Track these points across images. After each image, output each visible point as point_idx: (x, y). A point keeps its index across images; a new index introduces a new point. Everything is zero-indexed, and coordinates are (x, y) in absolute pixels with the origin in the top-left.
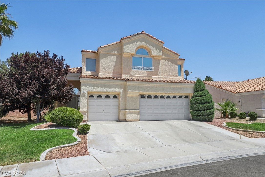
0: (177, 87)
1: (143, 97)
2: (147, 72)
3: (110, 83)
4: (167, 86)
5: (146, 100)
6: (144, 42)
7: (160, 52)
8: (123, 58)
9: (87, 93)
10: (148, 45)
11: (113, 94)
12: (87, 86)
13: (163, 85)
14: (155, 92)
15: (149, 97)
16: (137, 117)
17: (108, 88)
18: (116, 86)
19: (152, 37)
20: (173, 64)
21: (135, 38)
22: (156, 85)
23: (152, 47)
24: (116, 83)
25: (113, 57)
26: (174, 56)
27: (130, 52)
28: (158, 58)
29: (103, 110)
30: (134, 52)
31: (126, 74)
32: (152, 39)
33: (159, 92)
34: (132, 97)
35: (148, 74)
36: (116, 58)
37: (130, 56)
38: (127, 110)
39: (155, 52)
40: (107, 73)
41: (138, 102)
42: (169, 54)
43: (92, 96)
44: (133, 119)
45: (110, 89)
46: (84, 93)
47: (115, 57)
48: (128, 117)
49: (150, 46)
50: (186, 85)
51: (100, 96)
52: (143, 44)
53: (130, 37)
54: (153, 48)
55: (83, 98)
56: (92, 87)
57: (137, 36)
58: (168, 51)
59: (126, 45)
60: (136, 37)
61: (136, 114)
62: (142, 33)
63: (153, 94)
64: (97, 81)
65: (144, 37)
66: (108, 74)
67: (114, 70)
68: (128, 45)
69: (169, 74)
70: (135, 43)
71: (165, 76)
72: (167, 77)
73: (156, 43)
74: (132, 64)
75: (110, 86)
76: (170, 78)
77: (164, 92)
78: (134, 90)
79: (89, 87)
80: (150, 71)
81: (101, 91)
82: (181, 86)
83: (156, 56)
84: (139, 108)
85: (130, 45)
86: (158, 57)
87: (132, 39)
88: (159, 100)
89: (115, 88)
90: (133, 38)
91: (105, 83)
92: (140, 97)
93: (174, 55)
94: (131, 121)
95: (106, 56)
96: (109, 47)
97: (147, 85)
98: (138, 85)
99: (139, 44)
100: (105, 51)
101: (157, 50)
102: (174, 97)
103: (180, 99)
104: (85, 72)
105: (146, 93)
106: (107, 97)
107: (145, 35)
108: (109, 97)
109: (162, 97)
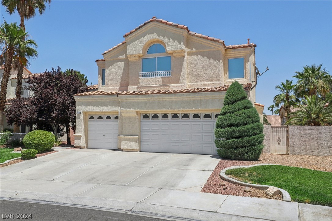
0: (193, 100)
1: (146, 117)
2: (162, 79)
3: (105, 99)
4: (175, 98)
5: (151, 121)
6: (155, 33)
7: (180, 44)
8: (130, 63)
9: (82, 114)
10: (161, 37)
11: (115, 114)
12: (82, 106)
13: (168, 99)
14: (157, 109)
15: (155, 117)
16: (136, 146)
17: (104, 107)
18: (113, 104)
19: (166, 23)
20: (211, 59)
21: (141, 31)
22: (158, 99)
23: (167, 39)
24: (114, 100)
25: (120, 63)
26: (213, 46)
27: (134, 53)
28: (178, 54)
29: (104, 135)
30: (140, 52)
31: (133, 85)
32: (166, 27)
33: (164, 109)
34: (129, 118)
35: (163, 83)
36: (125, 64)
37: (137, 58)
38: (121, 136)
39: (172, 46)
40: (113, 86)
41: (138, 124)
42: (202, 43)
43: (92, 118)
44: (130, 149)
45: (106, 107)
46: (79, 114)
47: (123, 63)
48: (124, 145)
49: (164, 38)
50: (210, 96)
51: (100, 118)
52: (154, 37)
53: (134, 32)
54: (169, 40)
55: (78, 120)
56: (87, 107)
57: (144, 28)
58: (201, 39)
59: (129, 45)
60: (143, 30)
61: (133, 141)
62: (150, 22)
63: (160, 112)
64: (92, 98)
65: (155, 26)
66: (114, 88)
67: (121, 81)
68: (132, 44)
69: (204, 78)
70: (142, 38)
71: (195, 81)
72: (199, 83)
73: (174, 31)
74: (141, 70)
75: (105, 104)
76: (204, 85)
77: (172, 108)
78: (128, 108)
79: (84, 106)
80: (167, 77)
81: (97, 110)
82: (200, 97)
83: (175, 53)
84: (138, 134)
85: (136, 42)
86: (178, 52)
87: (138, 33)
88: (170, 121)
89: (112, 106)
90: (139, 31)
91: (100, 100)
92: (142, 117)
93: (212, 43)
94: (128, 150)
95: (112, 64)
96: (115, 51)
97: (145, 99)
98: (133, 100)
99: (149, 38)
100: (111, 58)
101: (175, 41)
102: (196, 116)
103: (207, 120)
104: (101, 87)
105: (151, 112)
106: (109, 117)
107: (156, 23)
108: (111, 118)
109: (175, 116)
